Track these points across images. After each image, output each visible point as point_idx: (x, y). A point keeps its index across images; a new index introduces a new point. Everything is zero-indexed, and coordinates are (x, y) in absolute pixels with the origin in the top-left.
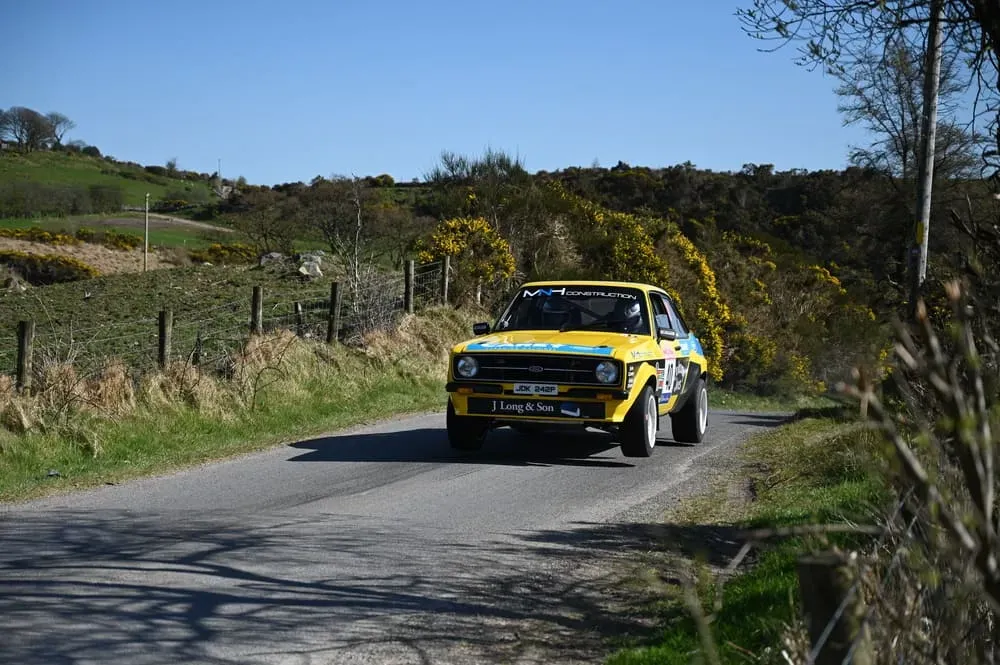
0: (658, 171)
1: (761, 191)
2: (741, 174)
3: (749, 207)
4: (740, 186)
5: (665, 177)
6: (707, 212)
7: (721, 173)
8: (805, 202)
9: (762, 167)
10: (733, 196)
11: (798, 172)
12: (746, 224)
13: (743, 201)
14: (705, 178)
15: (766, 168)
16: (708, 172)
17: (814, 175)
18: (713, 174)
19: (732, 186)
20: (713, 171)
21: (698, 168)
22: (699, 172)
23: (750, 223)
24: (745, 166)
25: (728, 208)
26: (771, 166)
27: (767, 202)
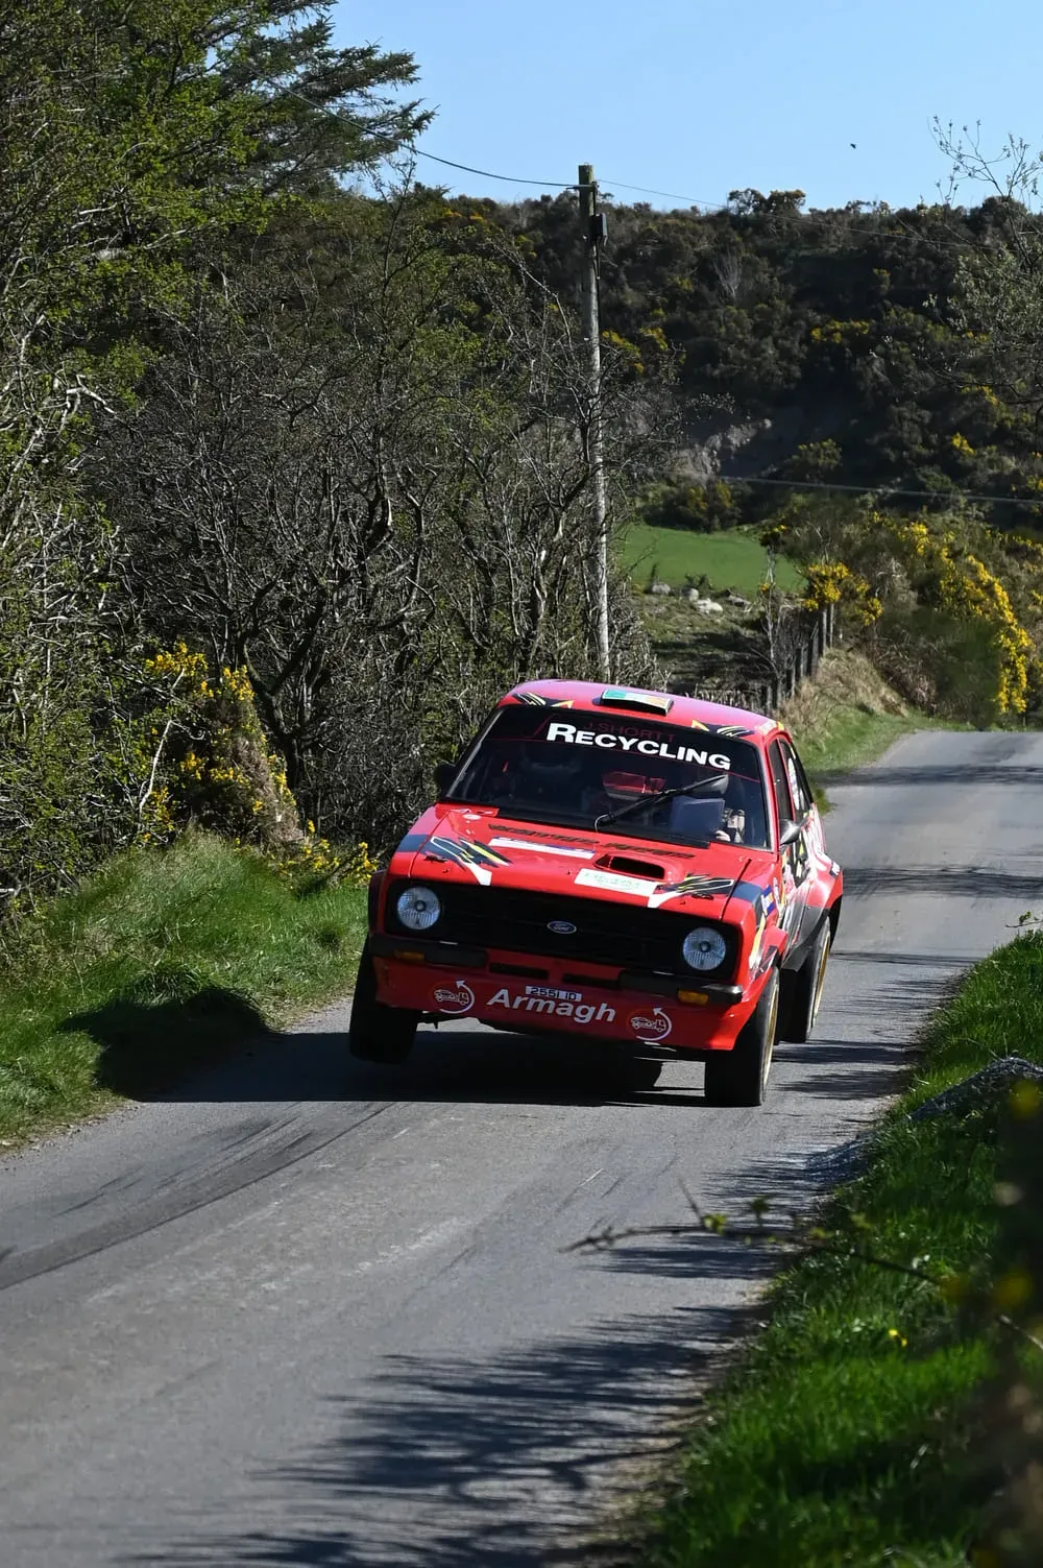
0: (515, 209)
1: (775, 259)
2: (724, 214)
3: (751, 299)
4: (723, 247)
5: (535, 224)
6: (645, 314)
7: (675, 214)
8: (885, 287)
9: (776, 197)
10: (706, 271)
11: (865, 210)
12: (741, 344)
13: (732, 284)
14: (637, 225)
15: (785, 202)
16: (642, 210)
17: (908, 218)
18: (657, 216)
19: (704, 246)
20: (656, 207)
21: (616, 202)
22: (621, 213)
23: (751, 340)
24: (733, 196)
25: (696, 302)
26: (798, 195)
27: (792, 289)
